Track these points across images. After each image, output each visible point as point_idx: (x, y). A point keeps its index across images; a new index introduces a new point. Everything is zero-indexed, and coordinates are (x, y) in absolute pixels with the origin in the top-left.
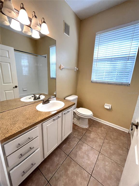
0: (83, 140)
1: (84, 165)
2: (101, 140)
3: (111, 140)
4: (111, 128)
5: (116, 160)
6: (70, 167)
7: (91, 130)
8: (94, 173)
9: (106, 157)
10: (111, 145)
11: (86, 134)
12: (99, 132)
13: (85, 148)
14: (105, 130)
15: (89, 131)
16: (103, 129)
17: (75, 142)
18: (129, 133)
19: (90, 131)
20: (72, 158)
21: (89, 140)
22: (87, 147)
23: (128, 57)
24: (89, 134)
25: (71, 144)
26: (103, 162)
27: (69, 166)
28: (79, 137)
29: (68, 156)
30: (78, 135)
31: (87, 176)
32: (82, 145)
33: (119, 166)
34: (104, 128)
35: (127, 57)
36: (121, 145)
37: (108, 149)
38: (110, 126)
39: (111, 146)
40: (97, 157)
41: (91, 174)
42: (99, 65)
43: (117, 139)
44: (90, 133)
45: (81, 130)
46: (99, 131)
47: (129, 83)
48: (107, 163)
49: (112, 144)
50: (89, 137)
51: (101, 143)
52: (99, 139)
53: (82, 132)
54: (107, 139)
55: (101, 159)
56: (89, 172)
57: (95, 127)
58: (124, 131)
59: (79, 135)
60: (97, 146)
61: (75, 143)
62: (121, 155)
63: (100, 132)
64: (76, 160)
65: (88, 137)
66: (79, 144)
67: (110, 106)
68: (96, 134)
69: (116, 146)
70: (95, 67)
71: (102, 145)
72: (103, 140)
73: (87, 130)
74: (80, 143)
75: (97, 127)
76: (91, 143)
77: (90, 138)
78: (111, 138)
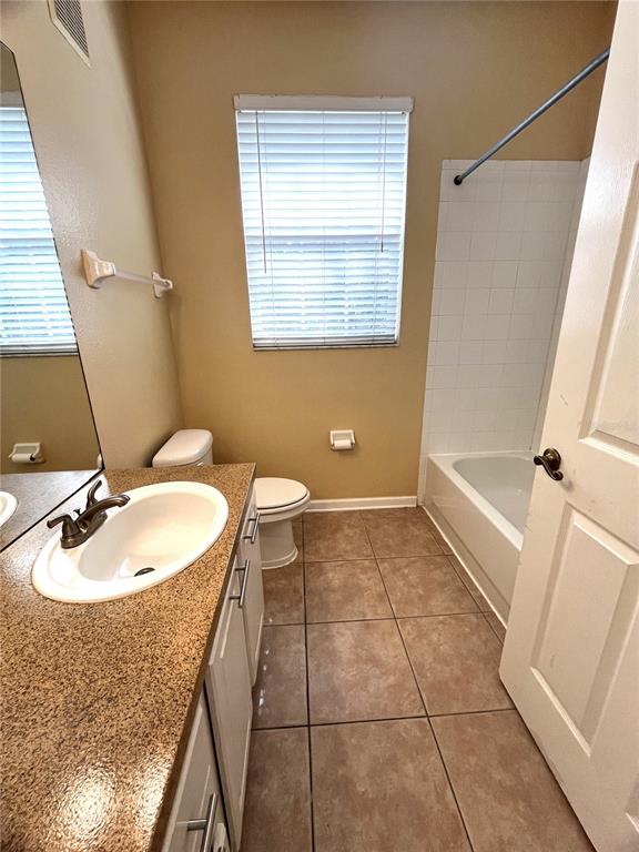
0: (314, 616)
1: (386, 705)
2: (369, 575)
3: (393, 555)
4: (370, 516)
5: (446, 609)
6: (348, 762)
7: (313, 558)
8: (428, 700)
9: (418, 620)
10: (406, 571)
11: (310, 585)
12: (346, 552)
13: (344, 640)
14: (358, 531)
15: (313, 569)
16: (350, 532)
17: (294, 648)
18: (418, 506)
19: (317, 565)
20: (332, 719)
21: (338, 601)
22: (348, 632)
23: (378, 236)
24: (322, 578)
25: (287, 668)
26: (425, 642)
27: (343, 762)
28: (295, 614)
29: (309, 726)
30: (283, 607)
31: (421, 732)
32: (328, 638)
33: (463, 620)
34: (349, 526)
35: (375, 236)
36: (425, 553)
37: (406, 589)
38: (363, 511)
39: (407, 576)
40: (397, 639)
41: (423, 713)
42: (276, 265)
43: (405, 542)
44: (321, 571)
45: (283, 582)
46: (344, 545)
47: (393, 336)
48: (434, 637)
49: (406, 566)
50: (329, 589)
51: (376, 584)
52: (361, 573)
53: (291, 584)
54: (383, 560)
55: (414, 639)
56: (415, 714)
57: (319, 538)
58: (405, 508)
59: (286, 605)
60: (375, 606)
61: (299, 651)
62: (443, 584)
63: (349, 548)
64: (351, 714)
65: (325, 589)
66: (316, 645)
67: (349, 434)
68: (342, 566)
69: (418, 565)
70: (262, 273)
71: (383, 589)
72: (375, 570)
73: (300, 566)
74: (315, 634)
75: (329, 536)
76: (350, 607)
77: (334, 591)
78: (388, 547)
